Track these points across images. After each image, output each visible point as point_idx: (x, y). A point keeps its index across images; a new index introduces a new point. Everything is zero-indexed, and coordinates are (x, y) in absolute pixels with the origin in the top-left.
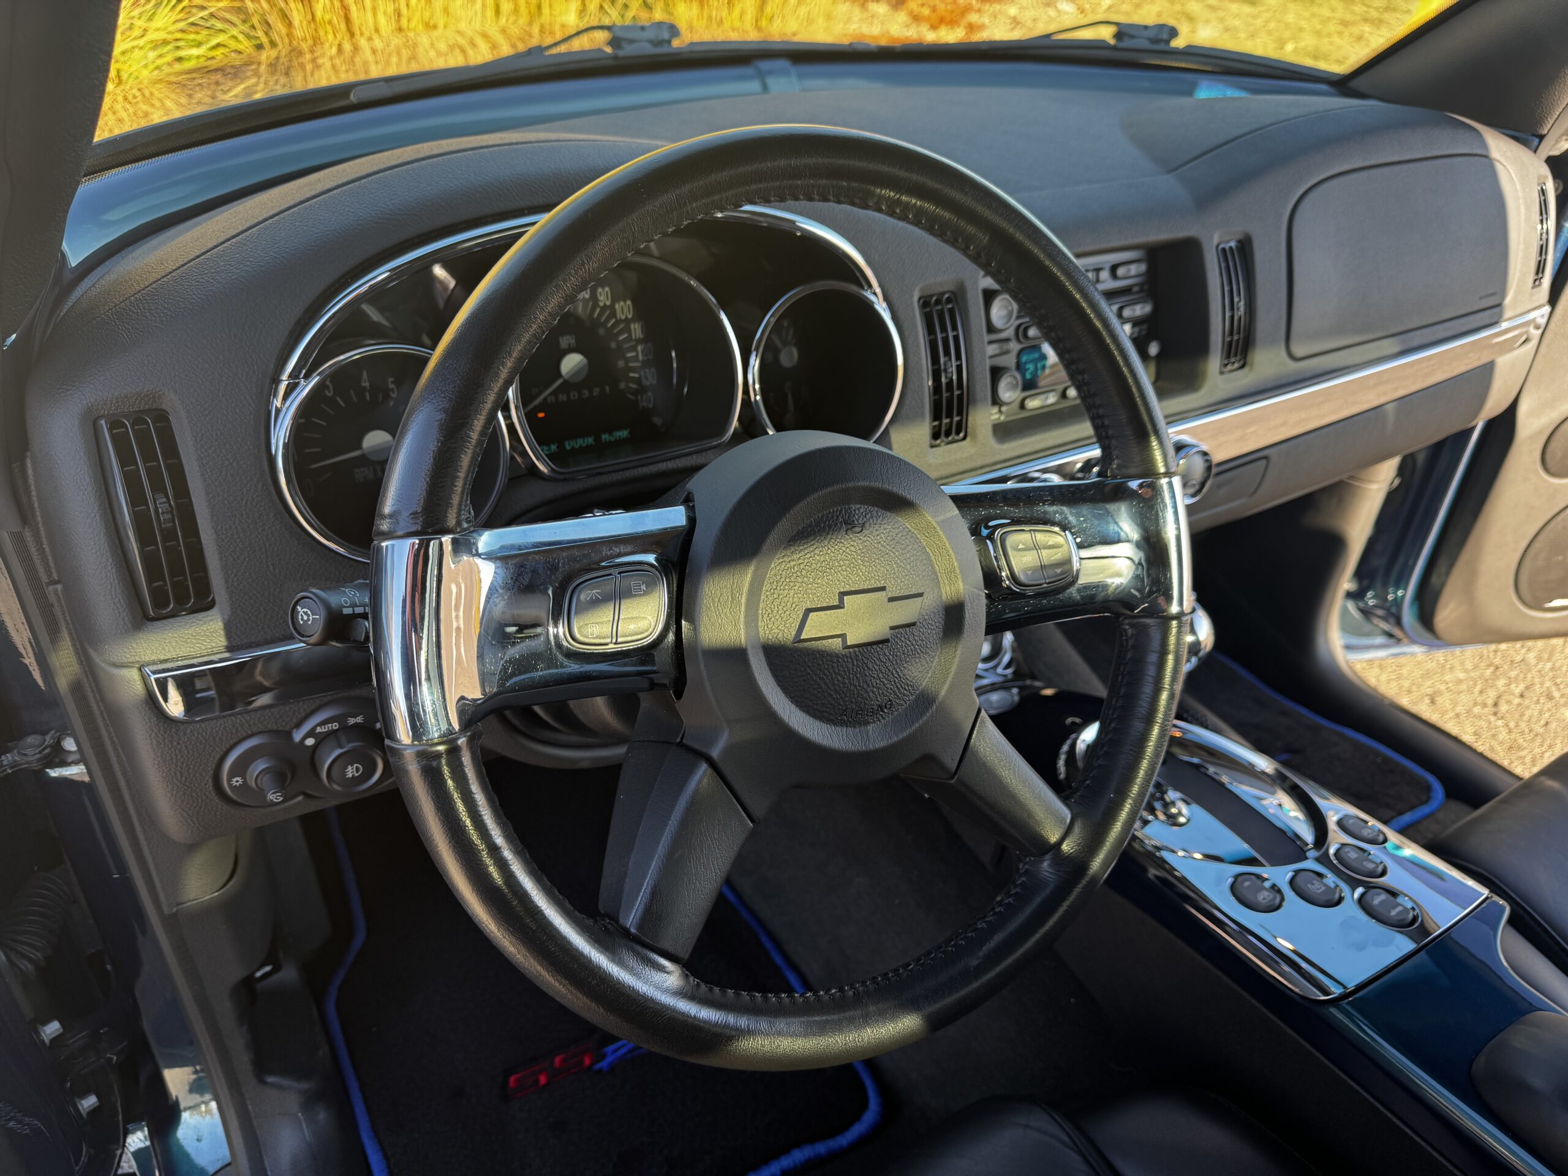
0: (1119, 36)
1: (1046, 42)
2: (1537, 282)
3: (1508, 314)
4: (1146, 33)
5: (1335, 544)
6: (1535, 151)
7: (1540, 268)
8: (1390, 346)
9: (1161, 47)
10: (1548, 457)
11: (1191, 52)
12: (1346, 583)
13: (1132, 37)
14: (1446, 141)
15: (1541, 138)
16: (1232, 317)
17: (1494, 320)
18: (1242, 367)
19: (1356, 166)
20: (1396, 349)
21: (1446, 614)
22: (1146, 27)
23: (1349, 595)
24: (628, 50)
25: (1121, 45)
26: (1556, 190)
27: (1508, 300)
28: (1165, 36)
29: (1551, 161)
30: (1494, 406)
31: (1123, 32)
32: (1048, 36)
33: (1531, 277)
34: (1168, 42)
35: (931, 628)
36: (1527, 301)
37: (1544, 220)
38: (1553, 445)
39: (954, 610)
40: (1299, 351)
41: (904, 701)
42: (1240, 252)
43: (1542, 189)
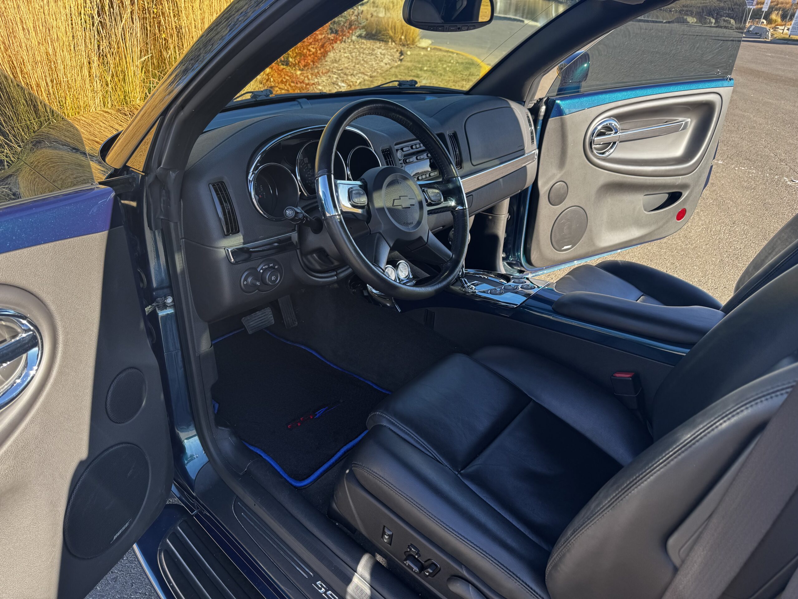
0: (399, 85)
1: (378, 88)
2: (533, 142)
3: (526, 152)
4: (408, 83)
5: (495, 238)
6: (524, 106)
7: (532, 139)
8: (497, 162)
9: (413, 87)
10: (550, 199)
11: (423, 88)
12: (501, 255)
13: (404, 84)
14: (498, 104)
15: (525, 102)
16: (456, 154)
17: (523, 154)
18: (461, 168)
19: (478, 111)
20: (498, 162)
21: (534, 257)
22: (407, 81)
23: (504, 259)
24: (259, 99)
25: (401, 87)
26: (532, 118)
27: (525, 148)
28: (414, 84)
29: (529, 109)
30: (529, 182)
31: (401, 83)
32: (379, 86)
33: (530, 141)
34: (415, 85)
35: (417, 207)
36: (531, 148)
37: (530, 126)
38: (551, 195)
39: (420, 203)
40: (474, 163)
41: (415, 223)
42: (454, 136)
43: (528, 117)
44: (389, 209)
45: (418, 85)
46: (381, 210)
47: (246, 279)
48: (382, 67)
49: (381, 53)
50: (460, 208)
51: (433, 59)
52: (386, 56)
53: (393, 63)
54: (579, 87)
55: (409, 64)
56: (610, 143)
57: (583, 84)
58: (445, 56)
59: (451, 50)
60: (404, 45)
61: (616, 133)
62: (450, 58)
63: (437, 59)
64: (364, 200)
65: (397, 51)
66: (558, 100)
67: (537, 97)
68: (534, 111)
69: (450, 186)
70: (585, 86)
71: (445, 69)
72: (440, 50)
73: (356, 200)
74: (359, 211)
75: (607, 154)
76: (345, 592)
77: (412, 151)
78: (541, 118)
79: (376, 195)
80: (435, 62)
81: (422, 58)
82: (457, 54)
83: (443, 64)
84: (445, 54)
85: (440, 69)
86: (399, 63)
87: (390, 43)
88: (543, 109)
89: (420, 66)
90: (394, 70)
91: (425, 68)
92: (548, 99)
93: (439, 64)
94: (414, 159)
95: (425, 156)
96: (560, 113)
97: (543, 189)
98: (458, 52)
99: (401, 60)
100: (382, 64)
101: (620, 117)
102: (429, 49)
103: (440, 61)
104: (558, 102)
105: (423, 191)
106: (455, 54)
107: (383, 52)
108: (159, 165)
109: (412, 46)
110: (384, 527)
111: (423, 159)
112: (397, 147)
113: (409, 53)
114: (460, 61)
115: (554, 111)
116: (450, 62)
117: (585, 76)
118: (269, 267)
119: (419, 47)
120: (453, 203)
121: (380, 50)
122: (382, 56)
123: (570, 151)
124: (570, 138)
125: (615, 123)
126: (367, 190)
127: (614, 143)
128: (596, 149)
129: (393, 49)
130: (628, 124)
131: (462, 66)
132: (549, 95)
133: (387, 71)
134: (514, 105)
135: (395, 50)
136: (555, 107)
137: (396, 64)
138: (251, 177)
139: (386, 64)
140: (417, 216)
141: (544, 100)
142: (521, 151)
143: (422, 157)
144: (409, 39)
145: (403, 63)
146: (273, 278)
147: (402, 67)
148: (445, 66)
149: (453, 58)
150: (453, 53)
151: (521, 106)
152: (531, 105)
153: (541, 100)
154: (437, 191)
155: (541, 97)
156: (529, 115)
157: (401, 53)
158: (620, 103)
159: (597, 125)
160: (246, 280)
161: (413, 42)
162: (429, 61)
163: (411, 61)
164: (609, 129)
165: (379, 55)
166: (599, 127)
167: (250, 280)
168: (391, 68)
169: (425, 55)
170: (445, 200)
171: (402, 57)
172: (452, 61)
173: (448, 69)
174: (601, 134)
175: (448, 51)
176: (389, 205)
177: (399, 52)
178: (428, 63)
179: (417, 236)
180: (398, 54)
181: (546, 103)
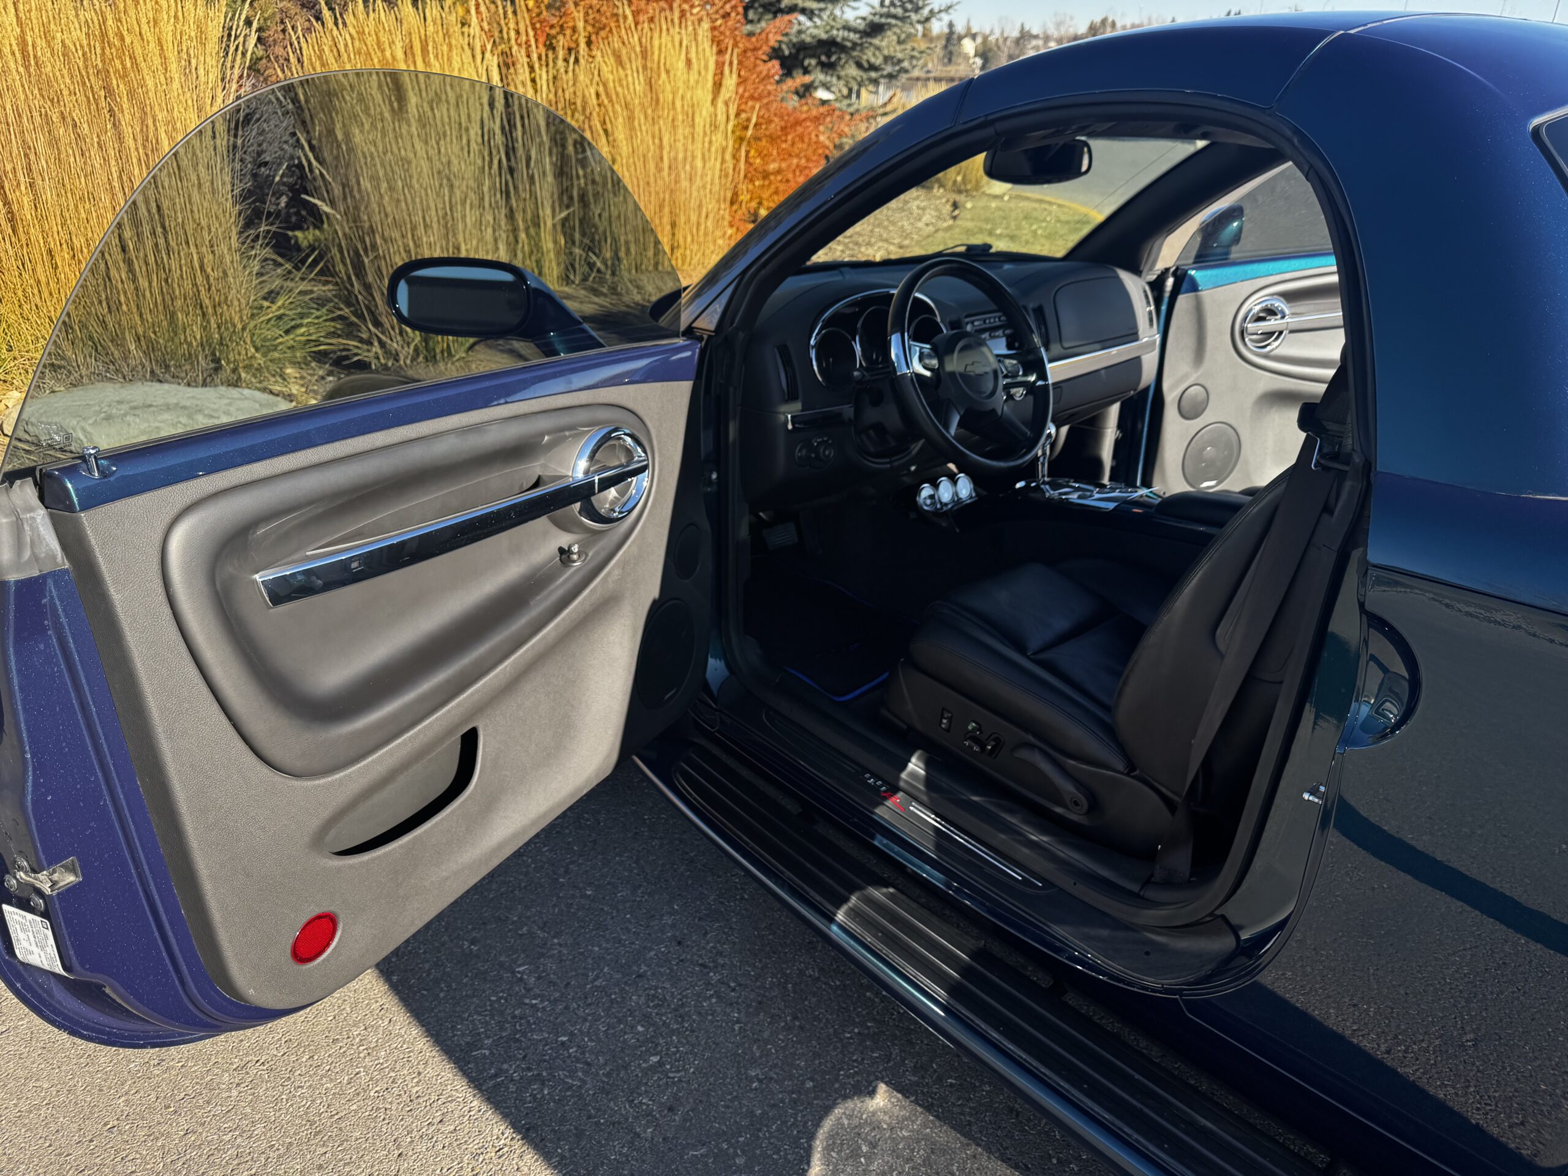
0: (967, 250)
2: (1151, 325)
3: (1141, 336)
4: (978, 248)
6: (1140, 277)
7: (1151, 321)
10: (1182, 409)
11: (999, 253)
13: (975, 249)
14: (1102, 273)
15: (1141, 272)
17: (1135, 339)
18: (1049, 350)
19: (1074, 281)
22: (976, 245)
25: (969, 254)
26: (1152, 294)
27: (1139, 332)
28: (988, 248)
29: (1149, 283)
30: (1148, 380)
31: (969, 248)
33: (1148, 323)
34: (990, 250)
35: (991, 376)
36: (1148, 334)
37: (1148, 303)
38: (1183, 403)
39: (995, 372)
40: (1066, 345)
41: (988, 392)
42: (1039, 312)
43: (1145, 292)
44: (960, 374)
45: (993, 250)
46: (952, 374)
47: (800, 451)
48: (920, 229)
49: (918, 207)
50: (1040, 383)
51: (1013, 214)
52: (928, 211)
53: (940, 223)
54: (1227, 253)
55: (970, 225)
56: (1273, 333)
57: (1234, 249)
58: (1035, 209)
59: (1047, 198)
60: (960, 192)
61: (1283, 317)
62: (1046, 213)
63: (1021, 215)
64: (934, 362)
65: (948, 201)
66: (1193, 269)
67: (1160, 266)
68: (1157, 286)
69: (1031, 357)
70: (1235, 253)
71: (1035, 232)
72: (1027, 199)
73: (927, 361)
74: (928, 374)
75: (1269, 348)
76: (898, 778)
77: (984, 326)
78: (1167, 295)
79: (947, 359)
80: (1016, 219)
81: (993, 213)
82: (1059, 206)
83: (1031, 225)
84: (1037, 205)
85: (1025, 232)
86: (951, 222)
87: (935, 190)
88: (1170, 282)
89: (989, 227)
90: (940, 234)
91: (998, 232)
92: (1177, 269)
93: (1024, 223)
94: (986, 335)
95: (1000, 333)
96: (1194, 287)
97: (1171, 396)
98: (1060, 201)
99: (955, 218)
100: (920, 225)
101: (1291, 297)
102: (1006, 198)
103: (1026, 218)
104: (1192, 272)
105: (999, 361)
106: (1055, 207)
107: (923, 204)
108: (732, 324)
109: (974, 193)
110: (943, 709)
111: (998, 337)
112: (967, 320)
113: (969, 205)
114: (1063, 218)
115: (1185, 286)
116: (1044, 220)
117: (1237, 238)
118: (823, 441)
119: (989, 195)
120: (1032, 378)
121: (917, 203)
122: (920, 212)
123: (1210, 342)
124: (1211, 323)
125: (1280, 304)
126: (937, 352)
127: (1281, 333)
128: (1251, 340)
129: (940, 198)
130: (1303, 306)
131: (1067, 226)
132: (1179, 263)
133: (928, 236)
134: (1125, 277)
135: (944, 200)
136: (1187, 279)
137: (945, 225)
138: (812, 342)
139: (927, 225)
140: (990, 386)
141: (1172, 270)
142: (1132, 335)
143: (997, 334)
144: (970, 181)
145: (959, 222)
146: (827, 453)
147: (957, 230)
148: (1034, 227)
149: (1050, 213)
150: (1050, 203)
151: (1134, 277)
152: (1152, 277)
153: (1167, 270)
154: (1014, 362)
155: (1167, 266)
156: (1147, 288)
157: (955, 205)
158: (1288, 276)
159: (1254, 305)
160: (799, 453)
161: (977, 187)
162: (1005, 218)
163: (972, 220)
164: (1271, 312)
165: (916, 211)
166: (1258, 308)
167: (804, 452)
168: (937, 231)
169: (999, 209)
170: (1025, 374)
171: (956, 212)
172: (1048, 219)
173: (1039, 232)
174: (1260, 319)
175: (1041, 201)
176: (961, 369)
177: (950, 203)
178: (1005, 222)
179: (989, 408)
180: (949, 207)
181: (1174, 274)
